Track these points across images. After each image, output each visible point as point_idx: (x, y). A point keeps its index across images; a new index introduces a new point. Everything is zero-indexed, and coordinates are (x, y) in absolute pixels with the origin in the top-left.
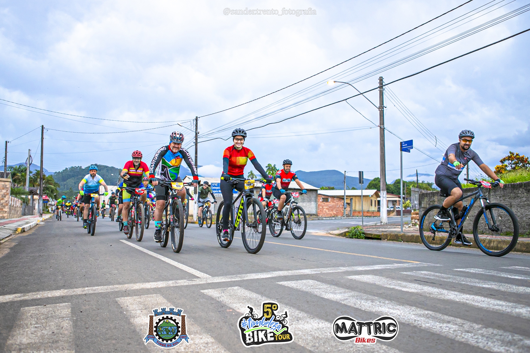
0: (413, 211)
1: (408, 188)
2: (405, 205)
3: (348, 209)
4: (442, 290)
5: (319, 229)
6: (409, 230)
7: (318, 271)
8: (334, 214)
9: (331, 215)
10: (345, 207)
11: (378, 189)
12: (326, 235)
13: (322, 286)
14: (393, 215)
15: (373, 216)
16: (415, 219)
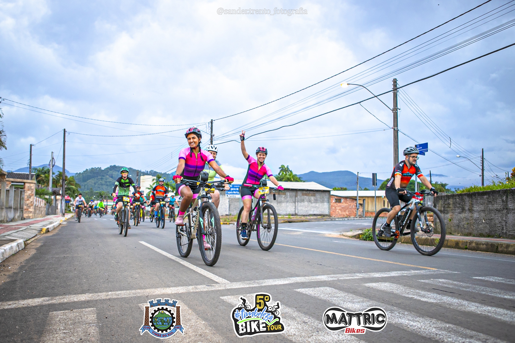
3: (361, 209)
4: (463, 301)
5: (333, 231)
7: (335, 278)
8: (347, 214)
9: (344, 216)
10: (358, 208)
12: (340, 237)
13: (339, 294)
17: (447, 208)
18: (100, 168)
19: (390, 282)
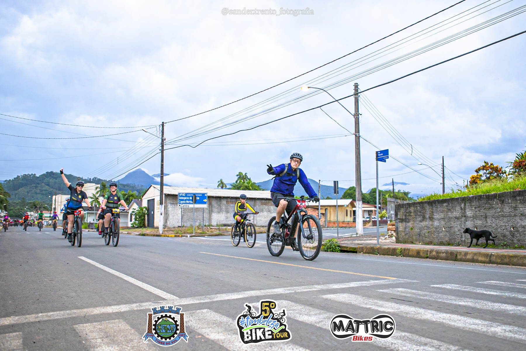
0: (389, 222)
1: (384, 198)
2: (381, 215)
3: (323, 219)
4: (419, 309)
6: (385, 242)
7: (292, 290)
10: (319, 218)
11: (354, 198)
13: (296, 306)
14: (369, 225)
15: (348, 226)
16: (392, 231)
17: (409, 216)
18: (35, 174)
19: (349, 293)
